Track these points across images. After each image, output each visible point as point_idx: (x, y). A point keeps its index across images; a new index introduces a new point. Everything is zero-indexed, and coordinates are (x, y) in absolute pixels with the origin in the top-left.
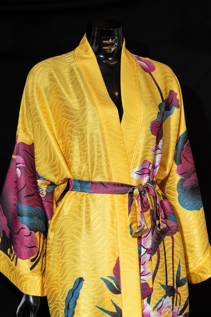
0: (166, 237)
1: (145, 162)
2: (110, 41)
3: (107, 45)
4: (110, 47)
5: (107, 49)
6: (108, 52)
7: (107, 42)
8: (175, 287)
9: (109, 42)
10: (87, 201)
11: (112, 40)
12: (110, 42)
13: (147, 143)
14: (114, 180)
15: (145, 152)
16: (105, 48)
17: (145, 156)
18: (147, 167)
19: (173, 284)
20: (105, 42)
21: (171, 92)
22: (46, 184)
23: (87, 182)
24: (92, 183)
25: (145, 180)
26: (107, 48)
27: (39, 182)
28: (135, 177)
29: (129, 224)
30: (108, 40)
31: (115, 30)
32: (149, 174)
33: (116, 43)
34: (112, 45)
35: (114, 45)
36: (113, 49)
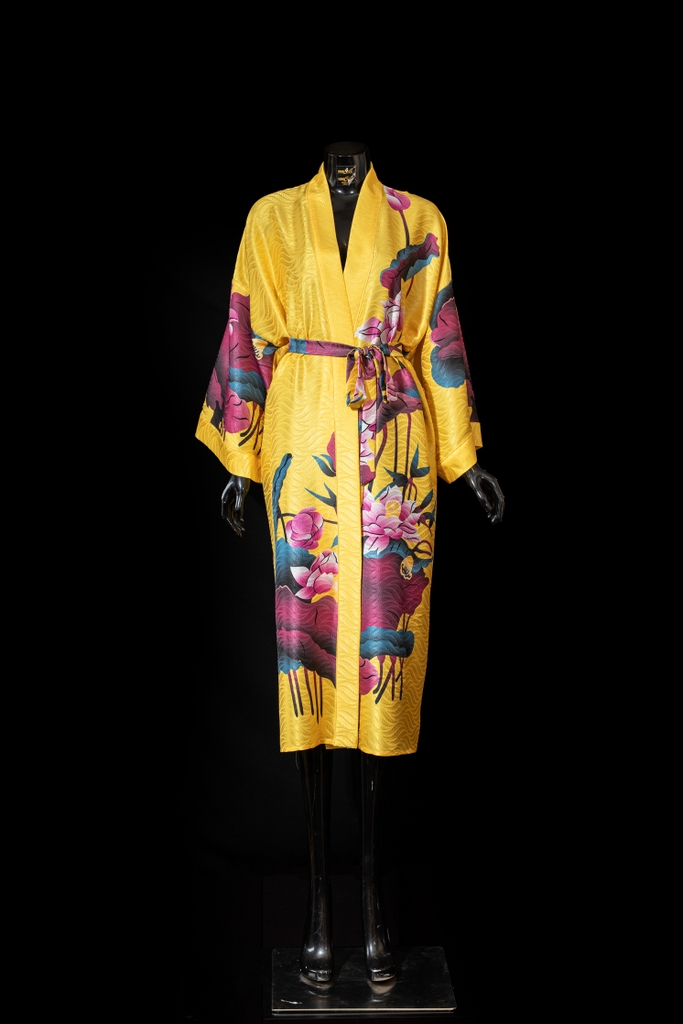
0: (400, 415)
1: (372, 320)
2: (347, 170)
3: (343, 176)
4: (347, 178)
5: (343, 181)
6: (345, 184)
7: (342, 172)
8: (409, 476)
10: (301, 363)
11: (349, 170)
12: (346, 172)
13: (375, 296)
14: (333, 340)
15: (373, 307)
16: (341, 179)
17: (373, 312)
18: (375, 325)
19: (406, 473)
20: (339, 172)
21: (430, 236)
22: (263, 344)
23: (303, 342)
24: (308, 342)
25: (374, 341)
26: (343, 179)
27: (255, 341)
28: (360, 337)
29: (347, 392)
31: (356, 158)
32: (379, 334)
33: (355, 173)
34: (349, 175)
35: (353, 176)
36: (350, 181)
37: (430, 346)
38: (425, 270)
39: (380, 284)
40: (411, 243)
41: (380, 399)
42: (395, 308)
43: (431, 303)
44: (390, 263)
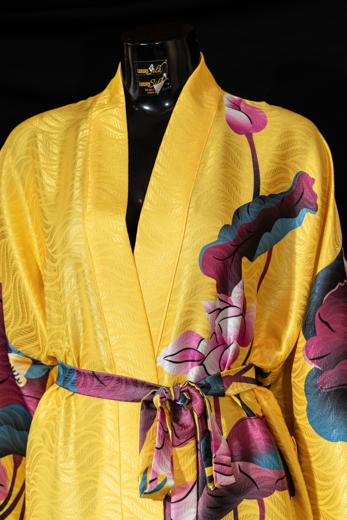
0: (245, 502)
1: (186, 335)
2: (152, 68)
3: (145, 78)
4: (153, 81)
5: (147, 87)
6: (151, 93)
7: (145, 71)
9: (149, 72)
10: (68, 408)
11: (155, 67)
12: (151, 71)
16: (142, 84)
17: (187, 322)
18: (193, 344)
20: (141, 71)
23: (72, 370)
24: (79, 372)
25: (192, 373)
26: (147, 84)
27: (12, 357)
28: (167, 367)
30: (148, 68)
32: (201, 360)
33: (166, 72)
34: (157, 77)
35: (162, 78)
36: (158, 87)
37: (303, 367)
38: (294, 236)
39: (199, 271)
40: (263, 192)
41: (201, 482)
42: (231, 311)
43: (306, 293)
44: (217, 233)
